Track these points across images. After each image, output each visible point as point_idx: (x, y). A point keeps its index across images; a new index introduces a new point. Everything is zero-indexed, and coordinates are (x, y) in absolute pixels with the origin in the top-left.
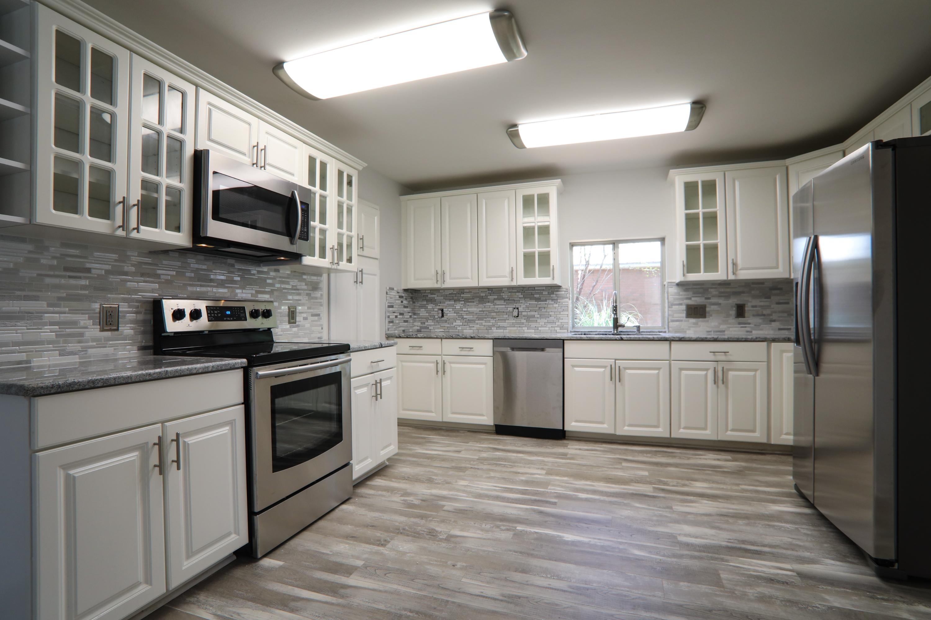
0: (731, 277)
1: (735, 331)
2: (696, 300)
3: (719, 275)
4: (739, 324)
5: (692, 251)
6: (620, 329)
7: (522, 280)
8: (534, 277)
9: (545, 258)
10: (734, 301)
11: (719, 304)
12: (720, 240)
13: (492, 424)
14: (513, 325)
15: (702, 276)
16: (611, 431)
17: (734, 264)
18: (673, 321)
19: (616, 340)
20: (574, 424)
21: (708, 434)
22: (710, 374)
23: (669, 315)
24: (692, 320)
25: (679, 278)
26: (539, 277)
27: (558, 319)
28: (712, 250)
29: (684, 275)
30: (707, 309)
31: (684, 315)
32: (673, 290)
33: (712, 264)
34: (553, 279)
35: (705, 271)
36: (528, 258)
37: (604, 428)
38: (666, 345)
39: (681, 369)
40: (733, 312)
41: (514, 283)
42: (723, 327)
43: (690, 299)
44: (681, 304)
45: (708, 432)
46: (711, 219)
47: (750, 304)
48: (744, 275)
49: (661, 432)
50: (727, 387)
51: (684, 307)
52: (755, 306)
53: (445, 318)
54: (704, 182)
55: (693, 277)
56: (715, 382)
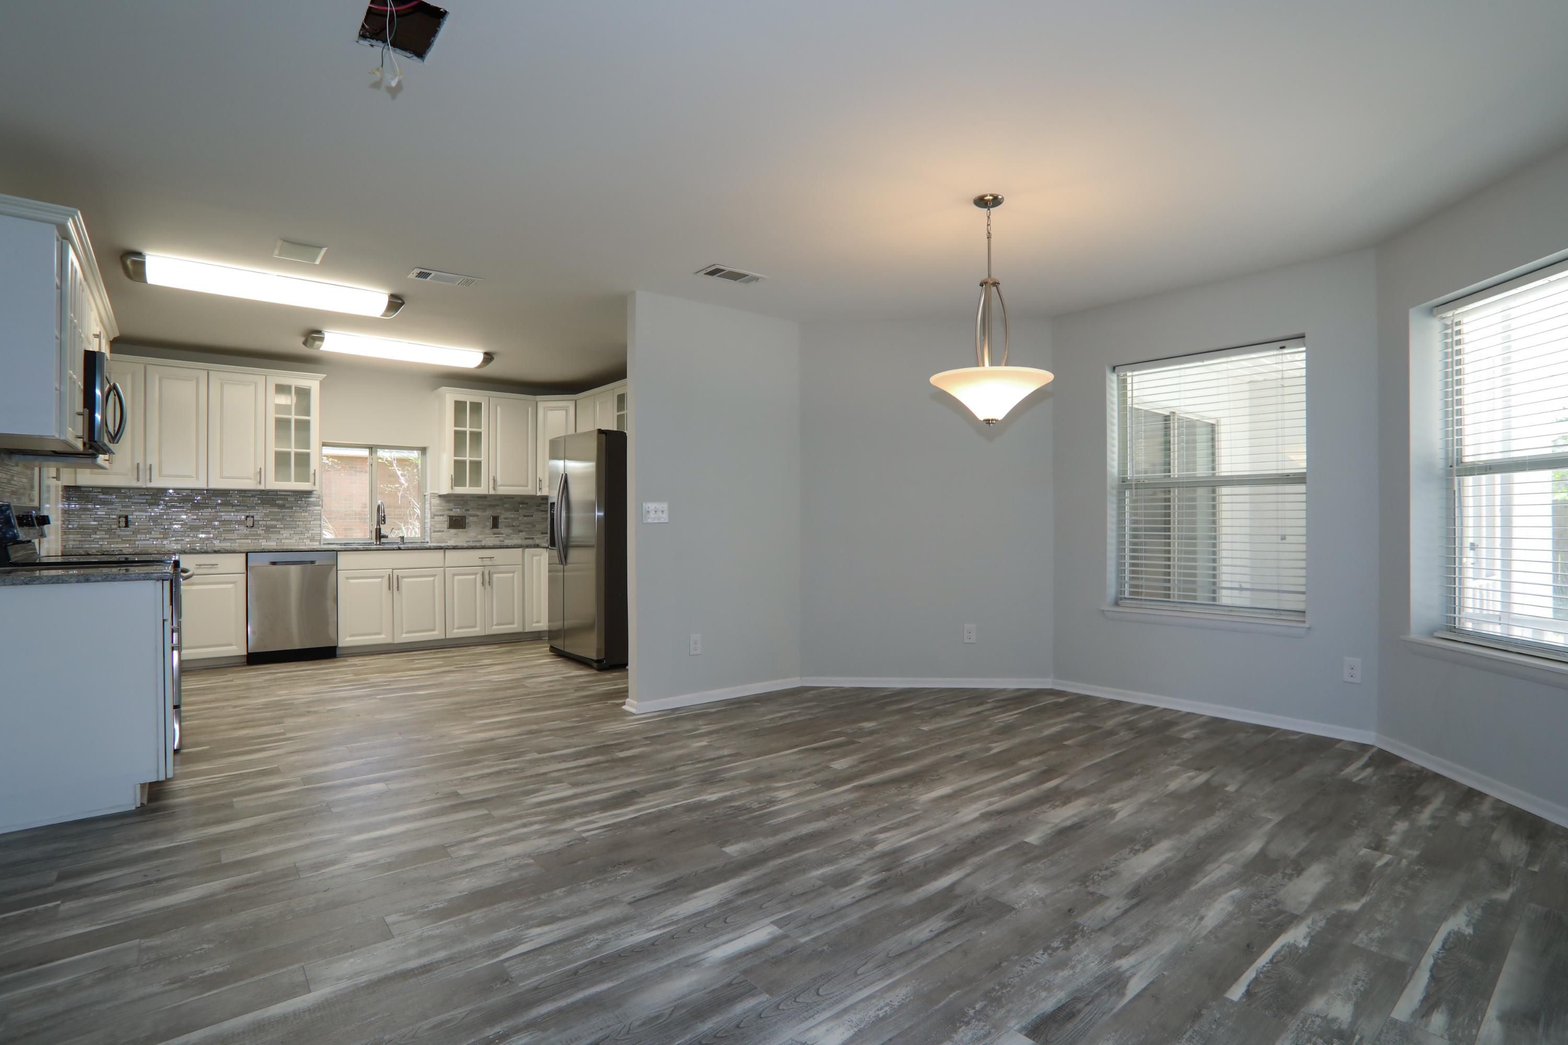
0: (492, 492)
1: (491, 540)
2: (457, 512)
3: (482, 489)
4: (494, 534)
5: (459, 466)
6: (383, 540)
7: (272, 483)
8: (289, 480)
9: (303, 460)
10: (489, 513)
11: (477, 516)
12: (483, 459)
13: (245, 653)
14: (246, 537)
15: (466, 490)
16: (389, 641)
17: (495, 481)
18: (435, 532)
19: (394, 550)
20: (348, 639)
21: (477, 631)
22: (479, 577)
23: (431, 526)
24: (453, 531)
25: (445, 489)
26: (296, 481)
27: (308, 530)
28: (476, 466)
29: (452, 488)
30: (467, 521)
31: (446, 525)
32: (436, 501)
33: (476, 481)
34: (314, 483)
35: (470, 486)
36: (282, 459)
37: (382, 638)
38: (440, 553)
39: (454, 575)
40: (490, 523)
41: (262, 487)
42: (480, 537)
43: (451, 510)
44: (442, 515)
45: (477, 629)
46: (476, 437)
47: (502, 517)
48: (502, 490)
49: (437, 634)
50: (492, 588)
51: (446, 518)
52: (507, 518)
53: (131, 527)
54: (471, 403)
55: (459, 490)
56: (483, 584)
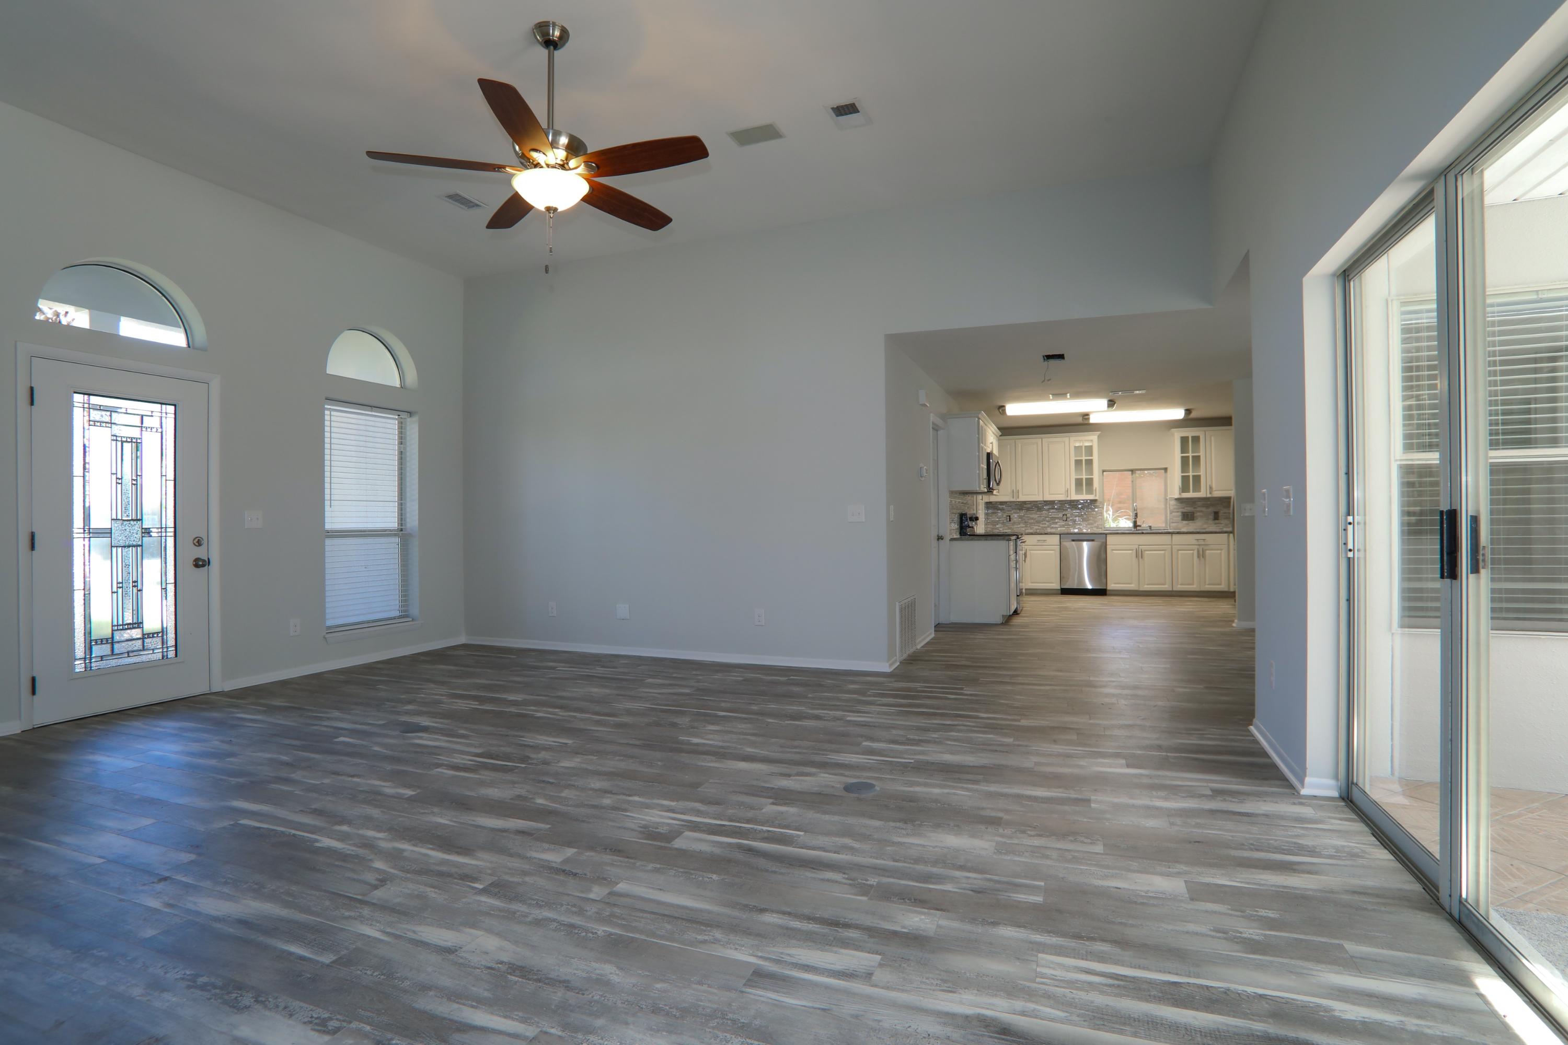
0: (1209, 495)
1: (1213, 528)
2: (1188, 509)
3: (1202, 494)
4: (1215, 524)
5: (1185, 479)
6: (1138, 528)
7: (1074, 497)
8: (1082, 494)
9: (1090, 482)
10: (1211, 509)
11: (1202, 511)
12: (1202, 473)
13: (1059, 588)
14: (1063, 526)
15: (1191, 495)
16: (1136, 589)
17: (1211, 488)
18: (1173, 523)
19: (1139, 533)
20: (1113, 585)
21: (1194, 587)
22: (1195, 553)
23: (1170, 519)
24: (1185, 522)
25: (1177, 496)
26: (1086, 494)
27: (1095, 522)
28: (1197, 479)
29: (1180, 494)
30: (1195, 515)
31: (1180, 518)
32: (1173, 502)
33: (1197, 487)
34: (1096, 496)
35: (1193, 492)
36: (1079, 482)
37: (1132, 587)
38: (1169, 536)
39: (1178, 550)
40: (1211, 517)
41: (1069, 499)
42: (1205, 526)
43: (1184, 508)
44: (1178, 512)
45: (1195, 586)
46: (1197, 459)
47: (1222, 512)
48: (1217, 494)
49: (1166, 587)
50: (1205, 560)
51: (1180, 514)
52: (1225, 513)
53: (1012, 522)
54: (1192, 437)
55: (1185, 495)
56: (1198, 557)
